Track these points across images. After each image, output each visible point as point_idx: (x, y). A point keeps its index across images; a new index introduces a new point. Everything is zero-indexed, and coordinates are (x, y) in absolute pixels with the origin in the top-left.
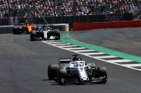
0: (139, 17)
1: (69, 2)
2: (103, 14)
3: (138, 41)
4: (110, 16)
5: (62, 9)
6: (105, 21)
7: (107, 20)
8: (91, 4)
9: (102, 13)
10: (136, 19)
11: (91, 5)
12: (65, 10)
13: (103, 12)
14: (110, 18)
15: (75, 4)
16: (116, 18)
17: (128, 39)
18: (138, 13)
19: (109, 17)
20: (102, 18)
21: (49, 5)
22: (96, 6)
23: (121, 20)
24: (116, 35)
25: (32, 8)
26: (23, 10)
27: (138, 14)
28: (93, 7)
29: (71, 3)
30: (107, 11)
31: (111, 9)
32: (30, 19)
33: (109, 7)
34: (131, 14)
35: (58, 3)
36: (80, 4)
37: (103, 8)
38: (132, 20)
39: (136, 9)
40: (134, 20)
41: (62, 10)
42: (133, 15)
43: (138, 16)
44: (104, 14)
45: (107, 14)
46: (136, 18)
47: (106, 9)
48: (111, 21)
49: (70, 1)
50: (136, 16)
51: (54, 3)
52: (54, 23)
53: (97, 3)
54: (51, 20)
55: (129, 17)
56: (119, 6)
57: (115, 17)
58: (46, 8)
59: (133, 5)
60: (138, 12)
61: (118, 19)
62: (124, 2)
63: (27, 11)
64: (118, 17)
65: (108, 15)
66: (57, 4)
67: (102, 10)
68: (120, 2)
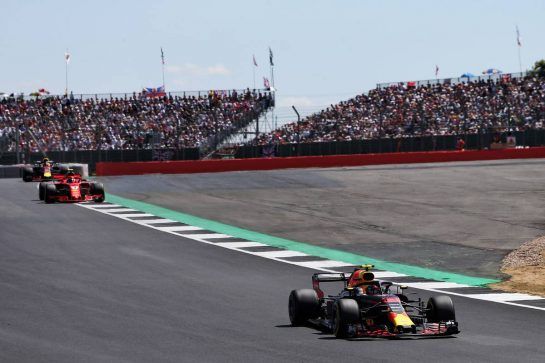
2: (149, 148)
3: (211, 195)
4: (161, 151)
5: (76, 138)
6: (151, 160)
7: (156, 159)
9: (147, 146)
10: (206, 157)
11: (127, 132)
13: (149, 144)
14: (160, 156)
15: (100, 128)
19: (158, 154)
20: (146, 156)
22: (137, 135)
24: (173, 183)
25: (23, 135)
26: (7, 139)
27: (209, 150)
28: (131, 136)
30: (155, 144)
31: (163, 140)
32: (21, 154)
33: (160, 135)
34: (197, 149)
35: (69, 127)
36: (109, 129)
37: (148, 138)
38: (198, 158)
39: (205, 140)
40: (202, 159)
41: (77, 140)
42: (200, 152)
43: (209, 154)
44: (151, 148)
45: (155, 148)
47: (153, 139)
48: (162, 160)
50: (206, 153)
51: (64, 128)
52: (62, 162)
53: (139, 128)
54: (57, 156)
55: (194, 154)
58: (49, 135)
60: (208, 146)
62: (185, 129)
63: (14, 140)
65: (157, 150)
66: (68, 129)
67: (146, 141)
68: (178, 129)
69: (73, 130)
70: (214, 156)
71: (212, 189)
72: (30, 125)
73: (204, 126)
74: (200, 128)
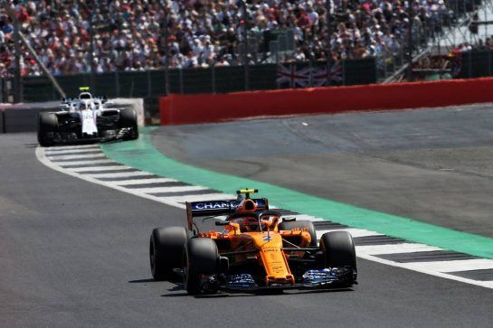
0: (400, 70)
1: (144, 18)
2: (269, 62)
3: (397, 161)
4: (295, 67)
5: (119, 44)
6: (274, 87)
7: (285, 85)
8: (223, 26)
9: (265, 57)
10: (391, 77)
11: (225, 30)
12: (128, 48)
13: (269, 54)
14: (293, 76)
16: (316, 77)
17: (362, 152)
18: (395, 57)
19: (289, 73)
20: (265, 76)
21: (70, 29)
23: (334, 83)
24: (316, 138)
27: (398, 61)
29: (152, 21)
30: (283, 52)
31: (300, 43)
32: (3, 82)
33: (291, 34)
34: (371, 60)
35: (102, 22)
36: (185, 25)
37: (268, 41)
38: (374, 80)
39: (389, 40)
40: (382, 81)
41: (119, 48)
42: (378, 66)
43: (397, 69)
44: (274, 62)
45: (283, 61)
46: (389, 75)
47: (277, 41)
48: (298, 86)
49: (146, 16)
50: (391, 68)
51: (91, 24)
55: (364, 70)
56: (326, 31)
57: (314, 72)
58: (61, 41)
59: (378, 26)
60: (395, 54)
61: (324, 80)
64: (325, 73)
65: (286, 65)
66: (102, 26)
67: (265, 48)
68: (330, 18)
69: (111, 28)
70: (408, 74)
71: (401, 147)
72: (23, 19)
73: (386, 12)
74: (378, 15)
